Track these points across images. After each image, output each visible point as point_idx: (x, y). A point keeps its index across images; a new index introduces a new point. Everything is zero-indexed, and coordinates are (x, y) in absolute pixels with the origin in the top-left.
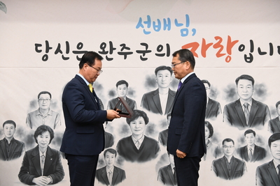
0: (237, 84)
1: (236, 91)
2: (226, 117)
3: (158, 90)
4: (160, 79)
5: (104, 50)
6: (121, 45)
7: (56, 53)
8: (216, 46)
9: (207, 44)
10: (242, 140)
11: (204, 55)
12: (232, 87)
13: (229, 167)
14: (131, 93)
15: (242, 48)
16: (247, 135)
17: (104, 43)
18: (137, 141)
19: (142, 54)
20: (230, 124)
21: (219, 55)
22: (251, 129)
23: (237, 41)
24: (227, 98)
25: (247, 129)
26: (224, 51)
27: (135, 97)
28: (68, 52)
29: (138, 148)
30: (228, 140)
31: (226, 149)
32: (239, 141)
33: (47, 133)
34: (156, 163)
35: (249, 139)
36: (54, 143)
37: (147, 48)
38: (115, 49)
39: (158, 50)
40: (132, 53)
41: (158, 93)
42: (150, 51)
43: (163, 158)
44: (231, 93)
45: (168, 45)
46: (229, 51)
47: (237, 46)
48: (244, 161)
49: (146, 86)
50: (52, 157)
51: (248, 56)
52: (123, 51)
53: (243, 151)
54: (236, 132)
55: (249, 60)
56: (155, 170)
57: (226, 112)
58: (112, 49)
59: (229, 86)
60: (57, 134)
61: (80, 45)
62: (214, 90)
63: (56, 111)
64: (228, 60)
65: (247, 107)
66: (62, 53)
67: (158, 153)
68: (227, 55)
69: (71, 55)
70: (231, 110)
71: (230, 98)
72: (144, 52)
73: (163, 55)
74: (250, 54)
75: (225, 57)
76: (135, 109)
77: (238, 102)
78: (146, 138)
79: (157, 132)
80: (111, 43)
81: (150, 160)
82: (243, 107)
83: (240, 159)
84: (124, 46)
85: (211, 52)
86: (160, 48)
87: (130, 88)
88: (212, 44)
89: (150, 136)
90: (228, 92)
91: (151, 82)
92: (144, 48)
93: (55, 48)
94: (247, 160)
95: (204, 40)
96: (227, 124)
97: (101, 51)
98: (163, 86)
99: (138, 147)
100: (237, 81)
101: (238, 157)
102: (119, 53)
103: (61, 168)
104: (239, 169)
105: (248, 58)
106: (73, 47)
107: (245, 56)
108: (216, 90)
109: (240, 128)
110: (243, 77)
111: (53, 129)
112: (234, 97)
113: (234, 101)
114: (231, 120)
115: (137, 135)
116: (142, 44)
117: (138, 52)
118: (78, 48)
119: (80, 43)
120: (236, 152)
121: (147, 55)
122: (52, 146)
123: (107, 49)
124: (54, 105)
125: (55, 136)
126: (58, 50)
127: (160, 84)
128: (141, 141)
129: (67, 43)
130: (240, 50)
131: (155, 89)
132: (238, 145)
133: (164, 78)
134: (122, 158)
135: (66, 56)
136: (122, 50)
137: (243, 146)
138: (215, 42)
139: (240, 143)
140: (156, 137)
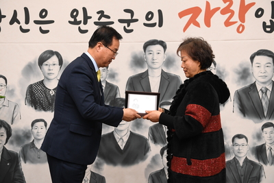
0: (252, 62)
1: (251, 72)
2: (236, 106)
3: (147, 71)
4: (150, 57)
5: (75, 20)
6: (98, 13)
7: (11, 23)
8: (224, 12)
9: (211, 9)
10: (259, 137)
11: (208, 24)
12: (245, 66)
13: (241, 172)
14: (113, 76)
15: (259, 13)
16: (265, 130)
17: (75, 10)
18: (121, 139)
19: (126, 25)
20: (242, 116)
21: (228, 23)
22: (270, 121)
23: (253, 4)
24: (239, 81)
25: (265, 121)
26: (236, 18)
27: (117, 81)
28: (27, 22)
29: (122, 148)
30: (239, 136)
31: (236, 148)
32: (254, 138)
33: (3, 130)
34: (146, 167)
35: (268, 135)
36: (12, 143)
37: (132, 16)
38: (90, 17)
39: (147, 19)
40: (112, 23)
41: (148, 75)
42: (137, 20)
43: (154, 160)
44: (244, 74)
45: (160, 12)
46: (242, 18)
47: (253, 10)
48: (262, 163)
49: (132, 66)
50: (9, 161)
51: (268, 24)
52: (101, 21)
53: (260, 151)
54: (250, 126)
55: (268, 29)
56: (144, 176)
57: (236, 100)
58: (86, 18)
59: (241, 65)
60: (16, 132)
61: (43, 13)
62: (221, 70)
63: (13, 100)
64: (240, 30)
65: (265, 92)
66: (19, 23)
67: (148, 154)
68: (239, 23)
69: (32, 25)
70: (244, 97)
71: (242, 82)
72: (128, 22)
73: (153, 25)
74: (271, 21)
75: (236, 26)
76: (118, 96)
77: (254, 85)
78: (132, 134)
79: (146, 127)
80: (84, 9)
81: (138, 162)
82: (260, 93)
83: (256, 161)
84: (101, 13)
85: (218, 19)
86: (149, 16)
87: (111, 70)
88: (219, 8)
89: (137, 132)
90: (239, 73)
91: (138, 62)
92: (128, 16)
93: (9, 17)
94: (265, 163)
95: (208, 4)
96: (237, 116)
97: (72, 20)
98: (154, 66)
99: (122, 145)
100: (252, 58)
101: (253, 158)
102: (96, 23)
103: (21, 176)
104: (255, 174)
105: (268, 27)
106: (34, 16)
107: (264, 23)
108: (224, 70)
109: (256, 120)
110: (260, 53)
111: (10, 124)
112: (248, 79)
113: (248, 85)
114: (244, 111)
115: (121, 131)
116: (127, 11)
117: (121, 21)
118: (41, 16)
119: (44, 10)
120: (250, 152)
121: (133, 26)
122: (9, 147)
123: (80, 17)
124: (12, 92)
125: (13, 133)
126: (14, 20)
127: (150, 64)
128: (126, 139)
129: (26, 10)
130: (257, 16)
131: (143, 71)
132: (253, 143)
133: (156, 56)
134: (102, 161)
135: (25, 27)
136: (99, 19)
137: (260, 144)
138: (223, 6)
139: (256, 141)
140: (145, 133)
